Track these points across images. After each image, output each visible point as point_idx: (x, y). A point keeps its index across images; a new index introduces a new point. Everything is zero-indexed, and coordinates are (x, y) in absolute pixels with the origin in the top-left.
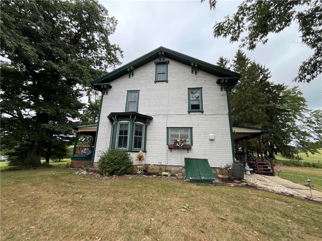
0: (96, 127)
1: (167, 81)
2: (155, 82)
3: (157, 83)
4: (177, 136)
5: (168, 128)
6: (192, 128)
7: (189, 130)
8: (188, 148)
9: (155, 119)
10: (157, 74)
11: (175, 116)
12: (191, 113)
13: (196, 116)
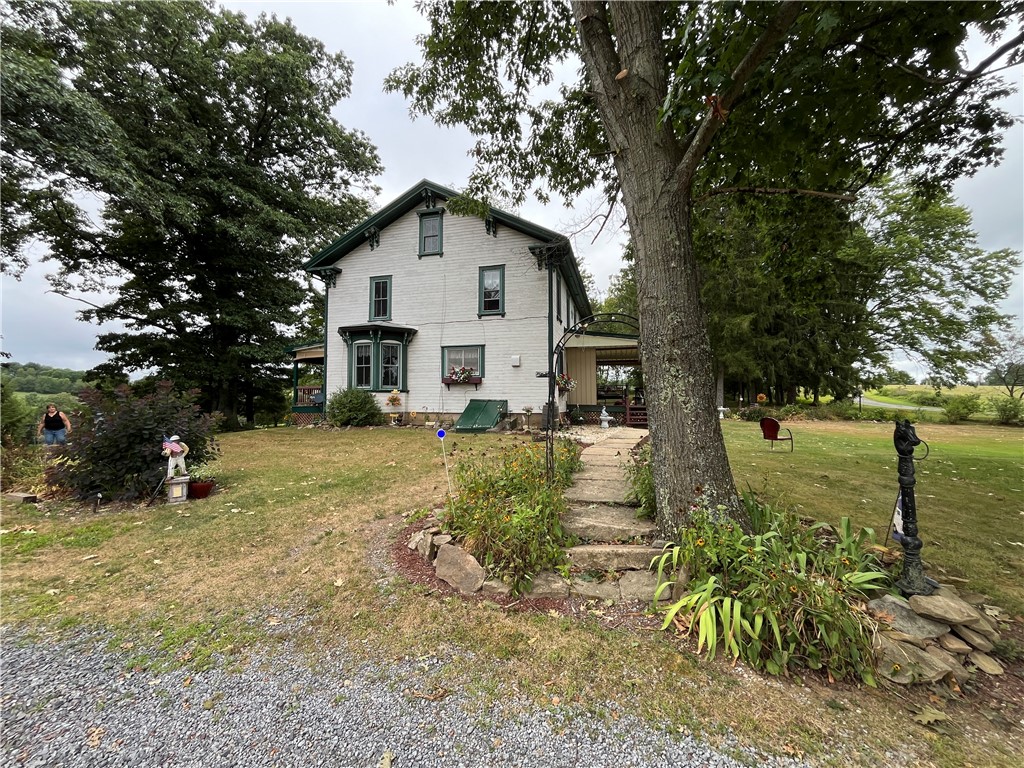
0: (323, 350)
1: (441, 255)
2: (420, 257)
3: (423, 258)
4: (457, 362)
5: (443, 348)
6: (484, 346)
7: (479, 350)
8: (477, 383)
9: (421, 333)
10: (423, 240)
11: (457, 325)
12: (483, 318)
13: (493, 323)
